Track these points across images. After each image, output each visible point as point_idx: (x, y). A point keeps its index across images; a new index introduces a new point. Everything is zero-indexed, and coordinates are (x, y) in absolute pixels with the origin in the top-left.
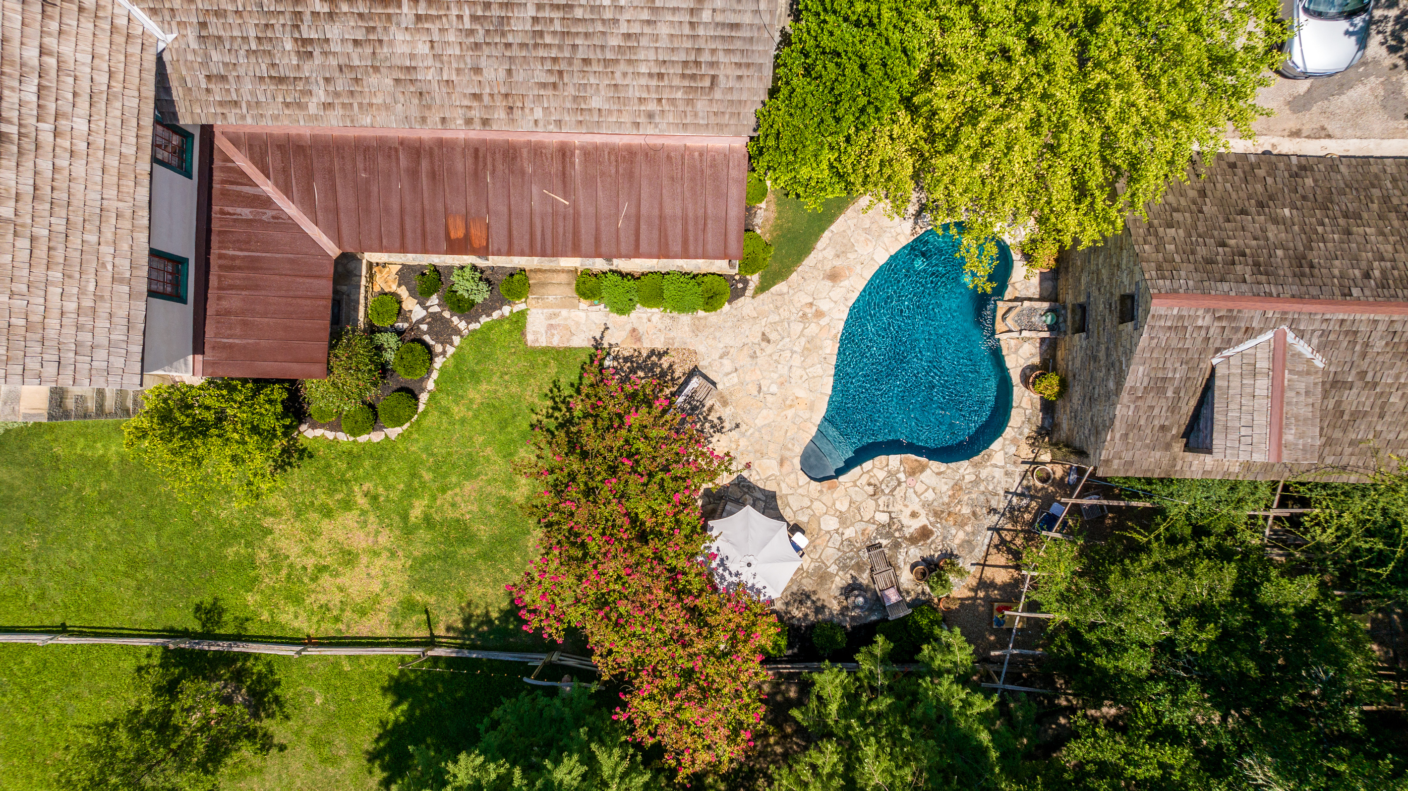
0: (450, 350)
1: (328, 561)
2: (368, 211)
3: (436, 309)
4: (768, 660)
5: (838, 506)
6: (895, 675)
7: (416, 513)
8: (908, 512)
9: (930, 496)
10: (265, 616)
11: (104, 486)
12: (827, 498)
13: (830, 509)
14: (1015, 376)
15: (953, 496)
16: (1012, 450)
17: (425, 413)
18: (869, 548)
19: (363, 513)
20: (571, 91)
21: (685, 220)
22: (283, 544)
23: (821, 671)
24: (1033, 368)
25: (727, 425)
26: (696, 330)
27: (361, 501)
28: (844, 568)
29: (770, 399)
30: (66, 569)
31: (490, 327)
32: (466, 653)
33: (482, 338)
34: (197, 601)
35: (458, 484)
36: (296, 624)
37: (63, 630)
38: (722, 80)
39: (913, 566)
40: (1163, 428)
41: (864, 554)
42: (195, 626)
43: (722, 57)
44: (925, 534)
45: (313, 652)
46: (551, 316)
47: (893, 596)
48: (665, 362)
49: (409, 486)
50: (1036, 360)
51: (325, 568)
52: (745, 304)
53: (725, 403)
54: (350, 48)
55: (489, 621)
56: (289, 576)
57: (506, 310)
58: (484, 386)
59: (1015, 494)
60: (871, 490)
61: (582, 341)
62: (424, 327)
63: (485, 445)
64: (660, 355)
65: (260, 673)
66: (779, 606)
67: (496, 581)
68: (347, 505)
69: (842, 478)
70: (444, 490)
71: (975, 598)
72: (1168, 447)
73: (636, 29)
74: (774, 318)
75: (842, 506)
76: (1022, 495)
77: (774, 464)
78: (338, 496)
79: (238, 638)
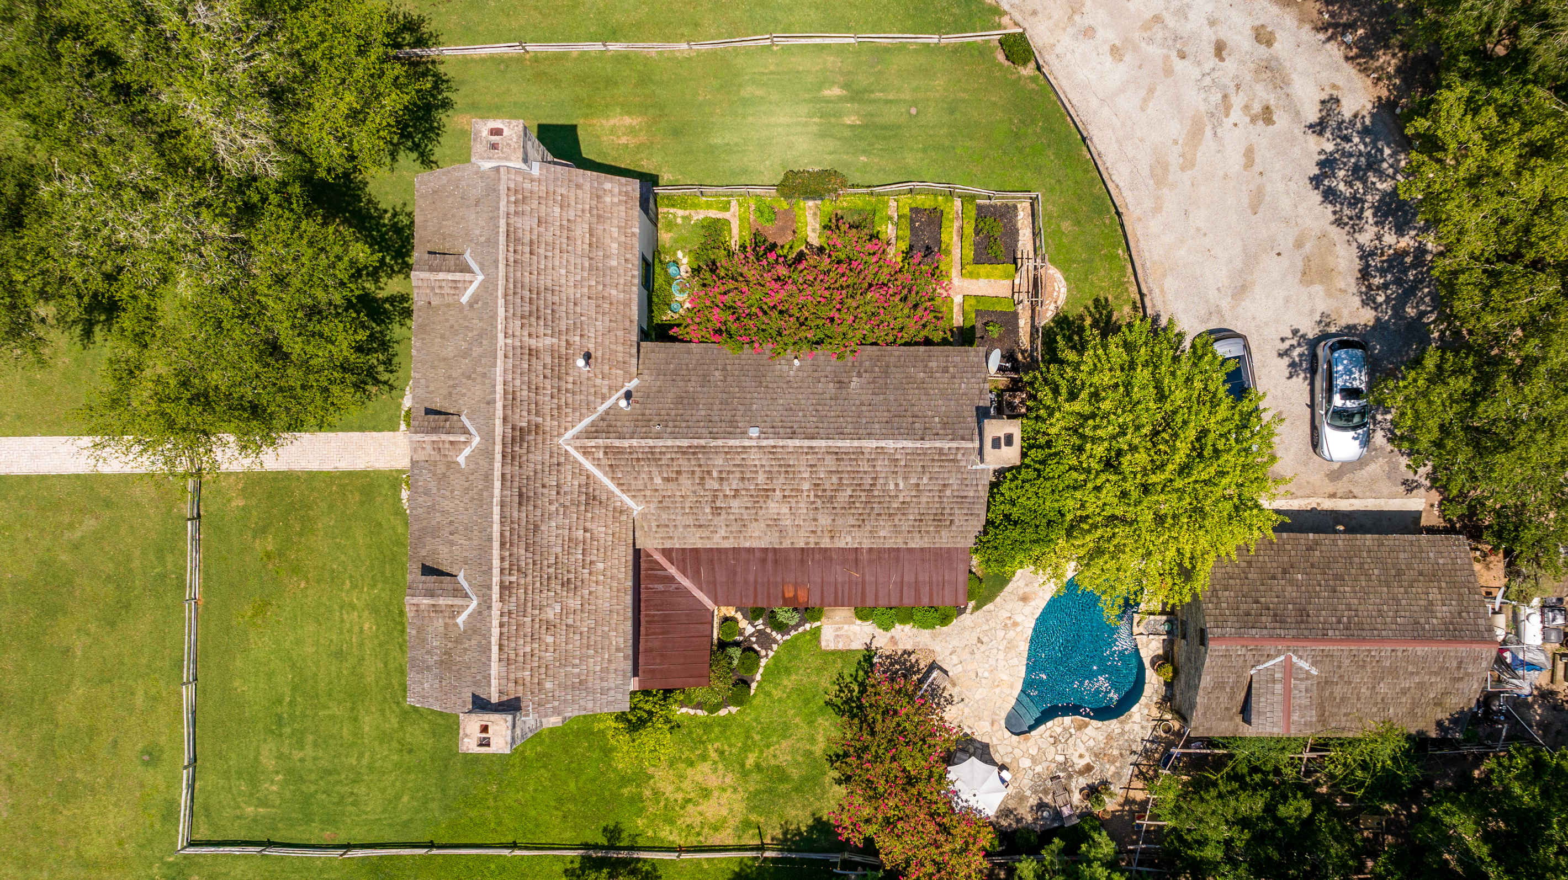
0: (771, 654)
1: (692, 795)
2: (734, 583)
3: (761, 627)
4: (987, 855)
5: (1031, 751)
6: (1067, 862)
7: (750, 761)
8: (1077, 754)
9: (1092, 743)
10: (650, 833)
11: (539, 749)
12: (1023, 746)
13: (1026, 753)
14: (1147, 663)
15: (1107, 743)
16: (1146, 712)
17: (755, 695)
18: (1052, 779)
19: (715, 763)
20: (868, 528)
21: (931, 583)
22: (661, 785)
23: (1020, 861)
24: (1158, 657)
25: (956, 699)
26: (934, 637)
27: (713, 755)
28: (1035, 792)
29: (984, 681)
30: (515, 805)
31: (797, 638)
32: (786, 854)
33: (791, 645)
34: (604, 824)
35: (778, 742)
36: (671, 838)
37: (514, 846)
38: (957, 522)
39: (1081, 790)
40: (1227, 709)
41: (1049, 783)
42: (603, 841)
43: (957, 511)
44: (1088, 768)
45: (685, 856)
46: (837, 630)
47: (1066, 811)
48: (913, 658)
49: (745, 744)
50: (1161, 652)
51: (690, 800)
52: (966, 619)
53: (954, 685)
54: (743, 511)
55: (800, 833)
56: (666, 806)
57: (808, 626)
58: (793, 677)
59: (1148, 741)
60: (1052, 740)
61: (858, 645)
62: (754, 639)
63: (795, 715)
64: (910, 654)
65: (647, 872)
66: (993, 819)
67: (804, 806)
68: (704, 758)
69: (1033, 733)
70: (768, 746)
71: (1123, 811)
72: (1232, 719)
73: (908, 499)
74: (985, 627)
75: (1034, 751)
76: (1152, 742)
77: (988, 724)
78: (698, 752)
79: (631, 848)
